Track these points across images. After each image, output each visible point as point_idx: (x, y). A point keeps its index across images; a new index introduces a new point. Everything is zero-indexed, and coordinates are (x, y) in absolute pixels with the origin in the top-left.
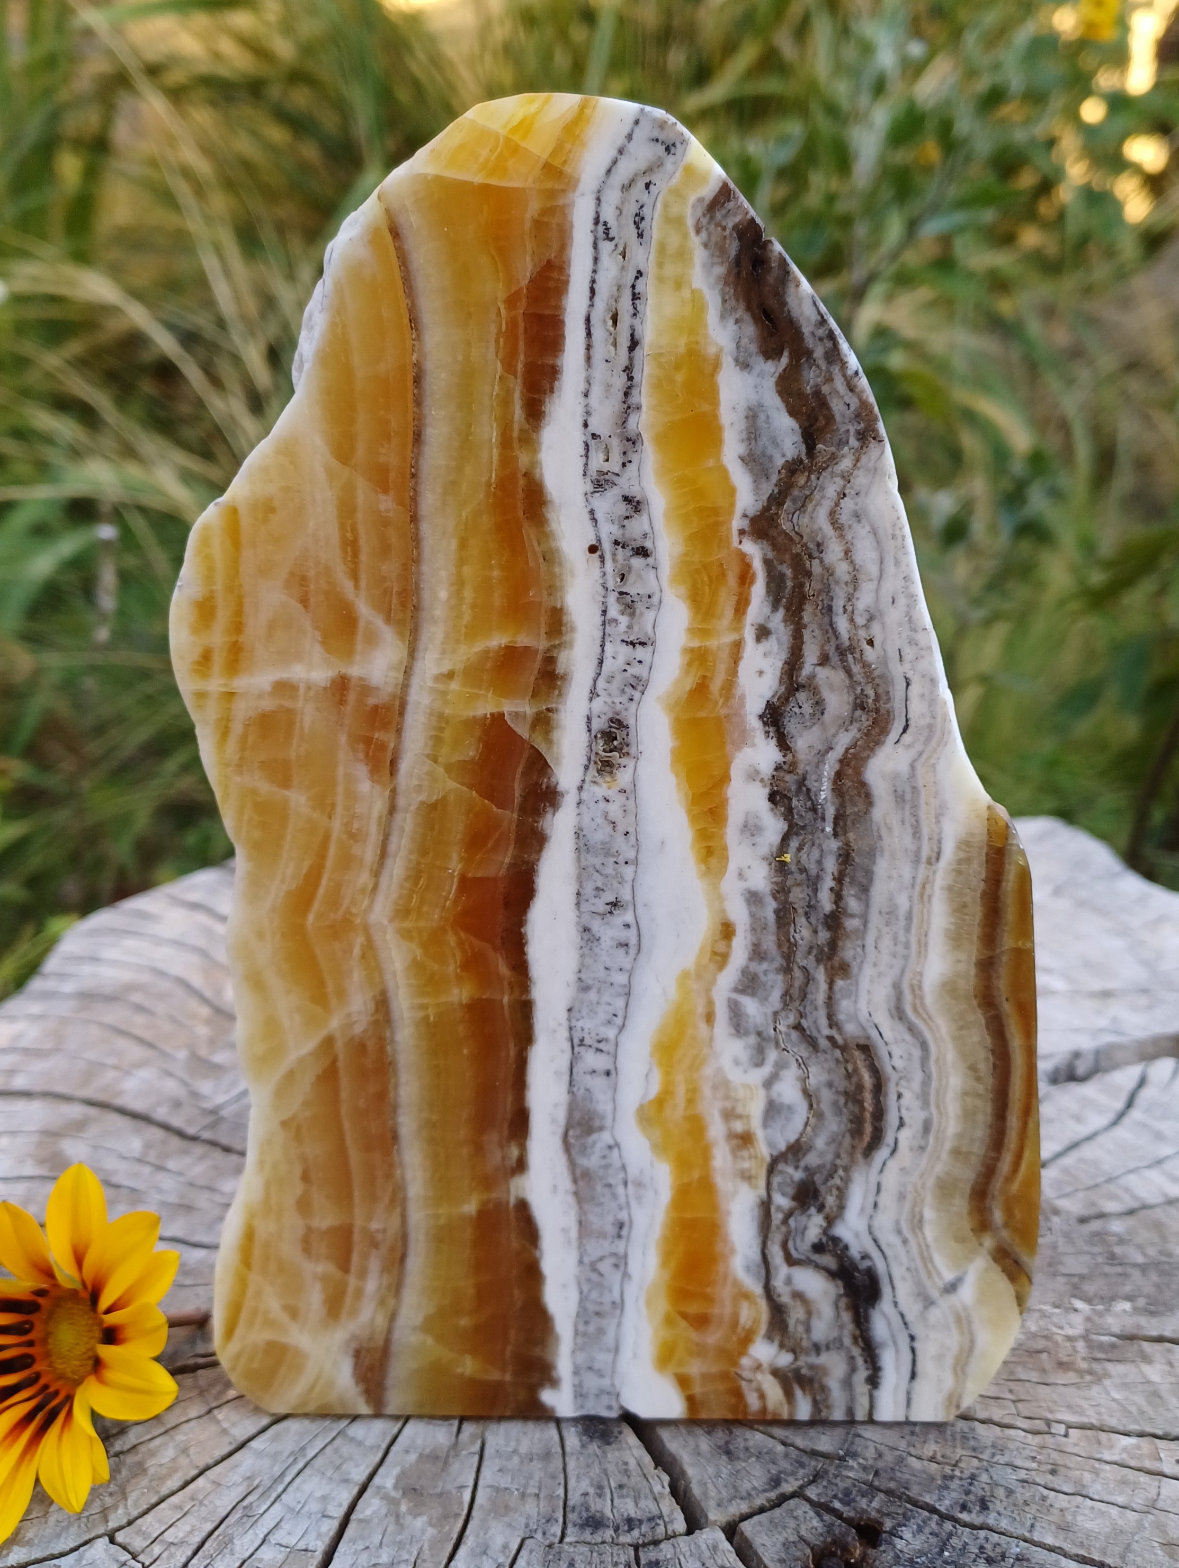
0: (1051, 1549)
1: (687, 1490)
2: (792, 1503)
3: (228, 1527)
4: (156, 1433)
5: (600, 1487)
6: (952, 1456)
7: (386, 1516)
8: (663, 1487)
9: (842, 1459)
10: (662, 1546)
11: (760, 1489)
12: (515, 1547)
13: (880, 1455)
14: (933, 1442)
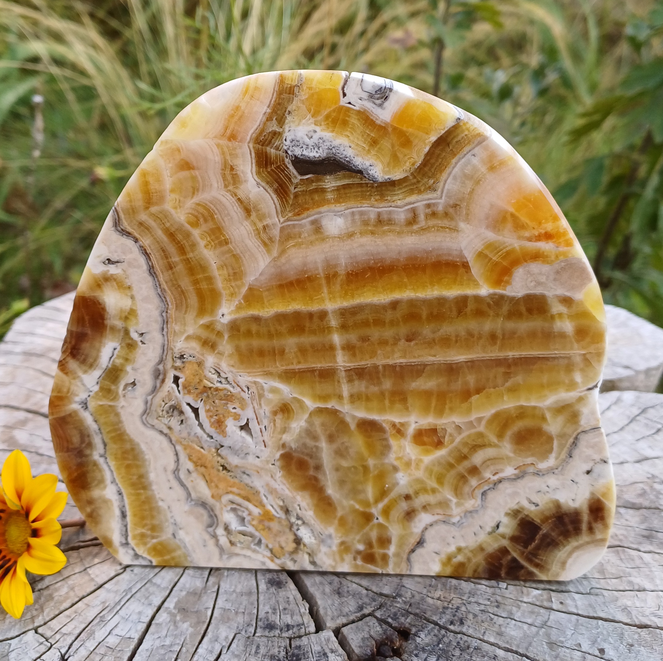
0: (492, 644)
1: (317, 611)
2: (368, 619)
3: (92, 626)
4: (58, 580)
5: (275, 609)
6: (449, 597)
7: (169, 622)
8: (306, 610)
9: (394, 598)
10: (303, 638)
11: (353, 611)
12: (231, 638)
13: (413, 596)
14: (440, 590)
